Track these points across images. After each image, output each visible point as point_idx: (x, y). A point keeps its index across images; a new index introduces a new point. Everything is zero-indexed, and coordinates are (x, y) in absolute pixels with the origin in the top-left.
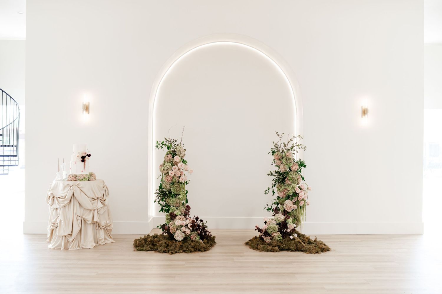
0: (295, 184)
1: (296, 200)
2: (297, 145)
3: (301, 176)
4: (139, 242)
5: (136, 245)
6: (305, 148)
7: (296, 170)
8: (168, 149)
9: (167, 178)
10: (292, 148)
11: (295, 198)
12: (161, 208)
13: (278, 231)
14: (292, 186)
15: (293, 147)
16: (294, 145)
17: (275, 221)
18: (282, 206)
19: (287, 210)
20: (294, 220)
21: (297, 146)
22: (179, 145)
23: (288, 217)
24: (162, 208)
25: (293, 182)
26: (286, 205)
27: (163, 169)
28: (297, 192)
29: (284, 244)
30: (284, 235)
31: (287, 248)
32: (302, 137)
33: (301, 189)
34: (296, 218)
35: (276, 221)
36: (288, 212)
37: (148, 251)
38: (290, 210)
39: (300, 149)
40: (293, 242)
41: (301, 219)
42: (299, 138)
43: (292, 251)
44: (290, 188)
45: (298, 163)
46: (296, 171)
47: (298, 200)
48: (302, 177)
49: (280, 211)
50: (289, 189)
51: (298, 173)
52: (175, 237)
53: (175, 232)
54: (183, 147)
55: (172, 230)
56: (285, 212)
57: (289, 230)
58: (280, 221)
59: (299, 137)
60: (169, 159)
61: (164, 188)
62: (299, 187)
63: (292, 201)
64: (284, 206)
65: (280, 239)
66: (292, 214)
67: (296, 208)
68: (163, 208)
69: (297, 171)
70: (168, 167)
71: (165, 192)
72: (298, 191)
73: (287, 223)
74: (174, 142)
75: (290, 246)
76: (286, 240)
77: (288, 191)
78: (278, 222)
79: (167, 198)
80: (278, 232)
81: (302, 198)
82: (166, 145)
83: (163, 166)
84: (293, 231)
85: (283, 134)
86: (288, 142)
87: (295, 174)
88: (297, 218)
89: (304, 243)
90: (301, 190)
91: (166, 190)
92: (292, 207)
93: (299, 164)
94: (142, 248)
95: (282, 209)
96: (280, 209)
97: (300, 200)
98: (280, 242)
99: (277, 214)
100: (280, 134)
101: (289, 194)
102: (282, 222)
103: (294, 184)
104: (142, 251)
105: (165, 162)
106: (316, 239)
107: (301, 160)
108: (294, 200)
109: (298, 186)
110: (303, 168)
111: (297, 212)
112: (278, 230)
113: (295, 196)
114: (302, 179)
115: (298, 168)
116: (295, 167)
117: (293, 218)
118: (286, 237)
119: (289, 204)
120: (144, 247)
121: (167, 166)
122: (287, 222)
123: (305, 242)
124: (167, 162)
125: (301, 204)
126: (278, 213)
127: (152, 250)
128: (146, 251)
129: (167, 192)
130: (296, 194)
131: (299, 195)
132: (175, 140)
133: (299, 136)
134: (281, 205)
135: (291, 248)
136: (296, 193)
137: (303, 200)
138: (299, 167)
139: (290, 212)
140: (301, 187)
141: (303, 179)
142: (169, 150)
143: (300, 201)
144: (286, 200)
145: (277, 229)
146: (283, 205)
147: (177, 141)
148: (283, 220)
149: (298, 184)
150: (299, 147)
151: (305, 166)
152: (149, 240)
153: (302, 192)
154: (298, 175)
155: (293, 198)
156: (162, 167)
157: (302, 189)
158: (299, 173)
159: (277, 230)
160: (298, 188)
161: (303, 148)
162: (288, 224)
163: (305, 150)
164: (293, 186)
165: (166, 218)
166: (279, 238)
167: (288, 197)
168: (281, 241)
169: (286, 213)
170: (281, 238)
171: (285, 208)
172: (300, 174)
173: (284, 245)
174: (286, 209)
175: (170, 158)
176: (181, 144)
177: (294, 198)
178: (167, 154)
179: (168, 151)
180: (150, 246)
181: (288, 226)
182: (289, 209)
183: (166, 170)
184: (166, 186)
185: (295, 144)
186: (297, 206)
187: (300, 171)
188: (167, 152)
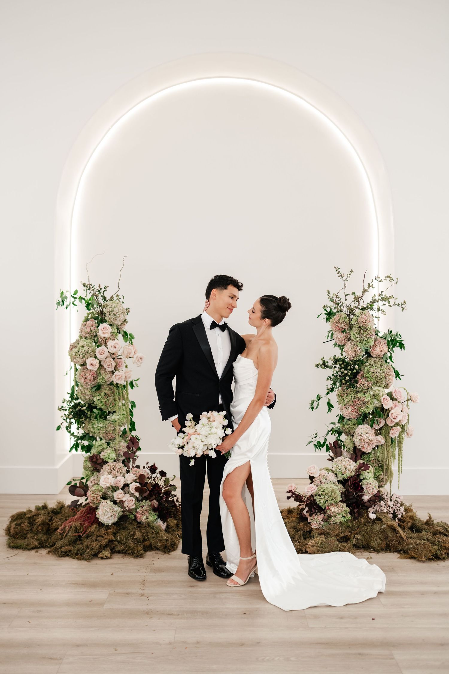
0: (380, 388)
1: (382, 425)
2: (384, 296)
3: (394, 368)
4: (16, 525)
5: (10, 532)
6: (402, 305)
7: (381, 356)
8: (88, 306)
9: (83, 374)
10: (372, 306)
11: (379, 419)
12: (73, 441)
13: (341, 501)
14: (372, 393)
15: (374, 302)
16: (377, 298)
17: (333, 474)
18: (349, 438)
19: (363, 450)
20: (376, 469)
21: (384, 299)
22: (115, 298)
23: (365, 467)
24: (77, 443)
25: (375, 384)
26: (359, 437)
27: (74, 354)
28: (386, 407)
29: (357, 534)
30: (356, 511)
31: (365, 543)
32: (395, 281)
33: (393, 399)
34: (382, 467)
35: (336, 474)
36: (364, 454)
37: (32, 549)
38: (369, 449)
39: (390, 306)
40: (377, 527)
41: (394, 468)
42: (386, 283)
43: (377, 551)
44: (367, 397)
45: (385, 339)
46: (382, 358)
47: (386, 424)
48: (394, 372)
49: (345, 449)
50: (367, 400)
51: (386, 361)
52: (98, 513)
53: (99, 504)
54: (123, 303)
55: (92, 498)
56: (357, 451)
57: (366, 498)
58: (345, 476)
59: (388, 279)
60: (88, 330)
61: (79, 397)
62: (390, 395)
63: (372, 426)
64: (356, 439)
65: (347, 521)
66: (372, 457)
67: (383, 442)
68: (79, 441)
69: (385, 359)
70: (86, 348)
71: (79, 407)
72: (388, 404)
73: (361, 480)
74: (102, 291)
75: (370, 537)
76: (360, 522)
77: (364, 403)
78: (340, 478)
79: (85, 420)
80: (342, 504)
81: (397, 421)
82: (84, 299)
83: (75, 347)
84: (378, 498)
85: (352, 271)
86: (364, 291)
87: (380, 363)
88: (385, 467)
89: (404, 529)
90: (395, 402)
91: (83, 401)
92: (374, 441)
93: (388, 341)
94: (20, 542)
95: (349, 446)
96: (346, 444)
97: (390, 425)
98: (348, 527)
99: (339, 458)
100: (344, 271)
101: (366, 412)
102: (350, 478)
103: (377, 388)
104: (20, 549)
105: (81, 337)
106: (430, 518)
107: (393, 333)
108: (378, 425)
109: (387, 391)
110: (397, 349)
111: (386, 454)
112: (341, 497)
113: (380, 416)
114: (395, 376)
115: (387, 349)
116: (381, 349)
117: (374, 465)
118: (360, 515)
119: (367, 435)
120: (25, 538)
121: (83, 347)
122: (361, 477)
123: (405, 524)
124: (86, 338)
125: (395, 433)
126: (341, 455)
127: (42, 545)
128: (29, 549)
129: (84, 408)
130: (382, 412)
131: (390, 414)
132: (102, 287)
133: (388, 277)
134: (347, 435)
135: (373, 544)
136: (382, 408)
137: (397, 424)
138: (389, 348)
139: (368, 453)
140: (394, 395)
141: (397, 375)
142: (89, 310)
143: (392, 427)
144: (360, 426)
145: (339, 493)
146: (353, 436)
147: (107, 289)
148: (353, 474)
149: (386, 387)
150: (389, 302)
151: (402, 345)
152: (39, 520)
153: (396, 406)
154: (385, 366)
155: (376, 419)
156: (74, 349)
157: (396, 400)
158: (389, 360)
159: (339, 498)
160: (388, 398)
161: (399, 305)
162: (364, 482)
163: (403, 309)
164: (376, 393)
165: (84, 466)
166: (344, 517)
167: (363, 418)
168: (350, 524)
169: (359, 454)
170: (349, 517)
171: (357, 443)
172: (391, 363)
173: (359, 537)
174: (360, 447)
175: (92, 328)
176: (118, 296)
177: (377, 421)
178: (87, 320)
179: (88, 312)
180: (40, 535)
181: (364, 487)
182: (366, 446)
183: (81, 356)
184: (82, 393)
185: (379, 295)
186: (386, 439)
187: (390, 358)
188: (86, 315)
